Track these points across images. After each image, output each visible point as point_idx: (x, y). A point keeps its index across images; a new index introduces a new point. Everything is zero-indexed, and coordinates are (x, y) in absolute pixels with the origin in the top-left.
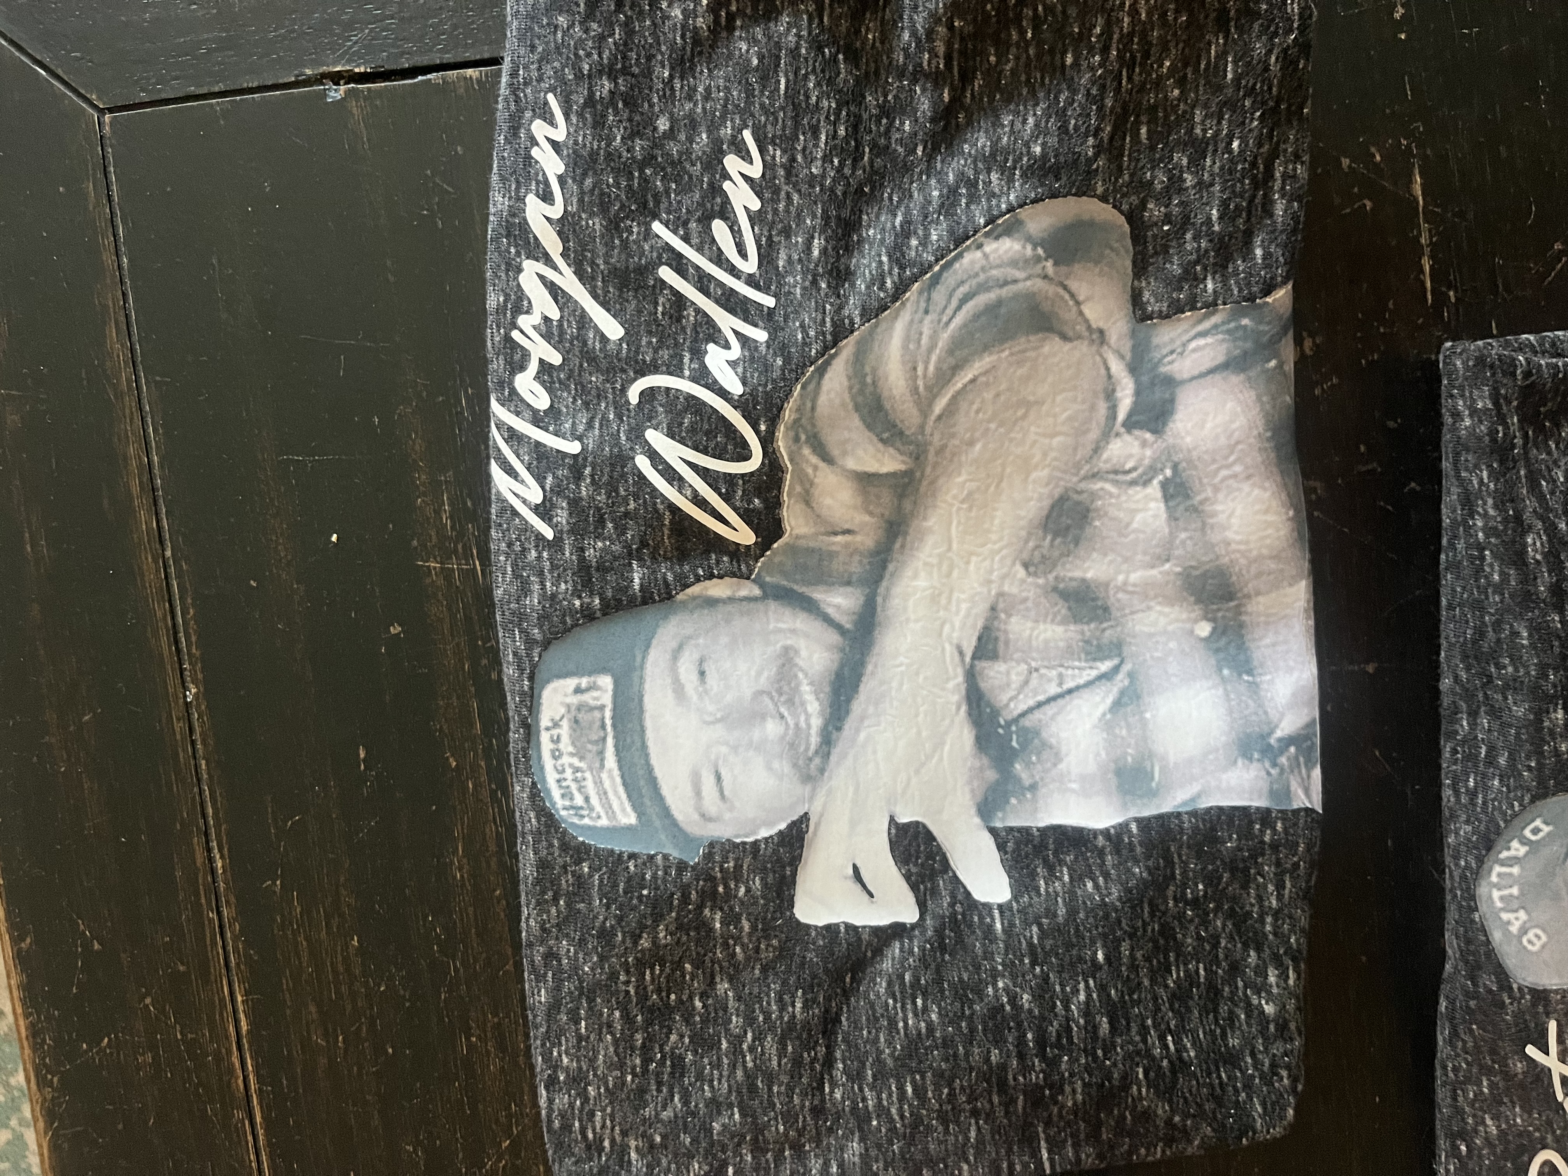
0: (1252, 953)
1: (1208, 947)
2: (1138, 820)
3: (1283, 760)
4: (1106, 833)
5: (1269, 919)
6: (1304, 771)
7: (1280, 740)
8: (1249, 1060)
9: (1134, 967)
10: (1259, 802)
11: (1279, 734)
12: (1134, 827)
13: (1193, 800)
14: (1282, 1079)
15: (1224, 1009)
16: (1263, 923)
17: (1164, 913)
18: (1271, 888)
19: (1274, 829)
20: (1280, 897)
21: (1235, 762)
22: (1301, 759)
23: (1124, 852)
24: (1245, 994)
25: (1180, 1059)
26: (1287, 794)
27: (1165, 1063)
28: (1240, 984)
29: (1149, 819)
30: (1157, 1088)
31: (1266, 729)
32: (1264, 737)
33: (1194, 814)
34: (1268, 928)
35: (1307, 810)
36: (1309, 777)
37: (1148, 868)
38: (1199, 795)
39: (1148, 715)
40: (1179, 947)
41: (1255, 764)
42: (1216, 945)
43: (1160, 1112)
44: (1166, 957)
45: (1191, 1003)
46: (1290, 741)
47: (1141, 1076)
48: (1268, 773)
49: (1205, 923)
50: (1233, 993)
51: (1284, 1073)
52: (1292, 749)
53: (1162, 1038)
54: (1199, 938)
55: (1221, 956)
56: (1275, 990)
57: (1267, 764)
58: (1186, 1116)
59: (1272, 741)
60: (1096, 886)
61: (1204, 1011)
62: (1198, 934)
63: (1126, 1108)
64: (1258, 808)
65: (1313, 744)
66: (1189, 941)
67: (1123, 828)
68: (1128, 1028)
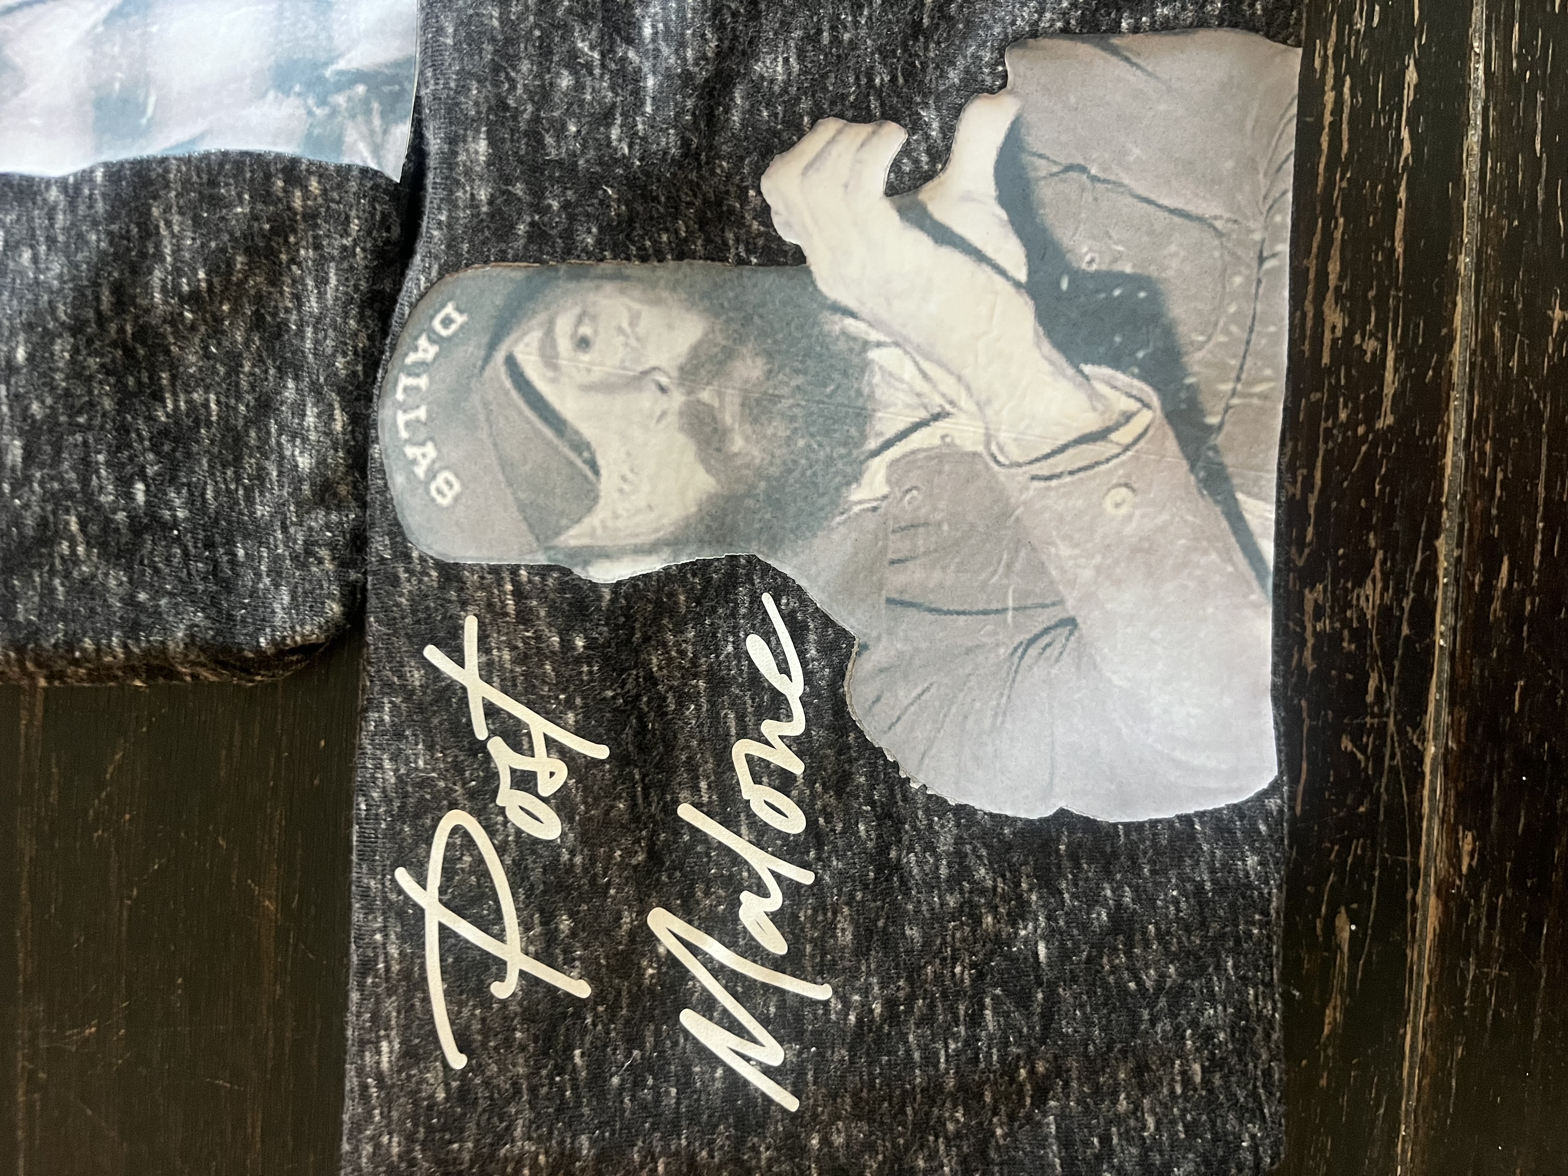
0: (291, 384)
1: (222, 370)
2: (106, 165)
3: (340, 99)
4: (63, 184)
5: (309, 332)
6: (377, 122)
7: (341, 73)
8: (279, 535)
9: (77, 372)
10: (288, 149)
11: (342, 65)
12: (99, 175)
13: (193, 141)
14: (320, 561)
15: (249, 463)
16: (303, 339)
17: (147, 311)
18: (310, 283)
19: (305, 188)
20: (321, 296)
21: (264, 95)
22: (375, 105)
23: (82, 210)
24: (279, 444)
25: (155, 518)
26: (338, 143)
27: (121, 516)
28: (273, 428)
29: (122, 164)
30: (103, 546)
31: (322, 57)
32: (316, 65)
33: (188, 161)
34: (309, 344)
35: (365, 172)
36: (385, 132)
37: (110, 233)
38: (202, 136)
39: (154, 29)
40: (174, 366)
41: (293, 101)
42: (234, 369)
43: (112, 583)
44: (154, 378)
45: (195, 448)
46: (359, 76)
47: (74, 527)
48: (310, 113)
49: (216, 331)
50: (264, 439)
51: (324, 553)
52: (361, 89)
53: (124, 485)
54: (207, 355)
55: (244, 384)
56: (313, 436)
57: (311, 102)
58: (157, 593)
59: (328, 73)
60: (35, 259)
61: (218, 462)
62: (206, 348)
63: (52, 572)
64: (279, 157)
65: (403, 91)
66: (192, 358)
67: (86, 177)
68: (56, 460)
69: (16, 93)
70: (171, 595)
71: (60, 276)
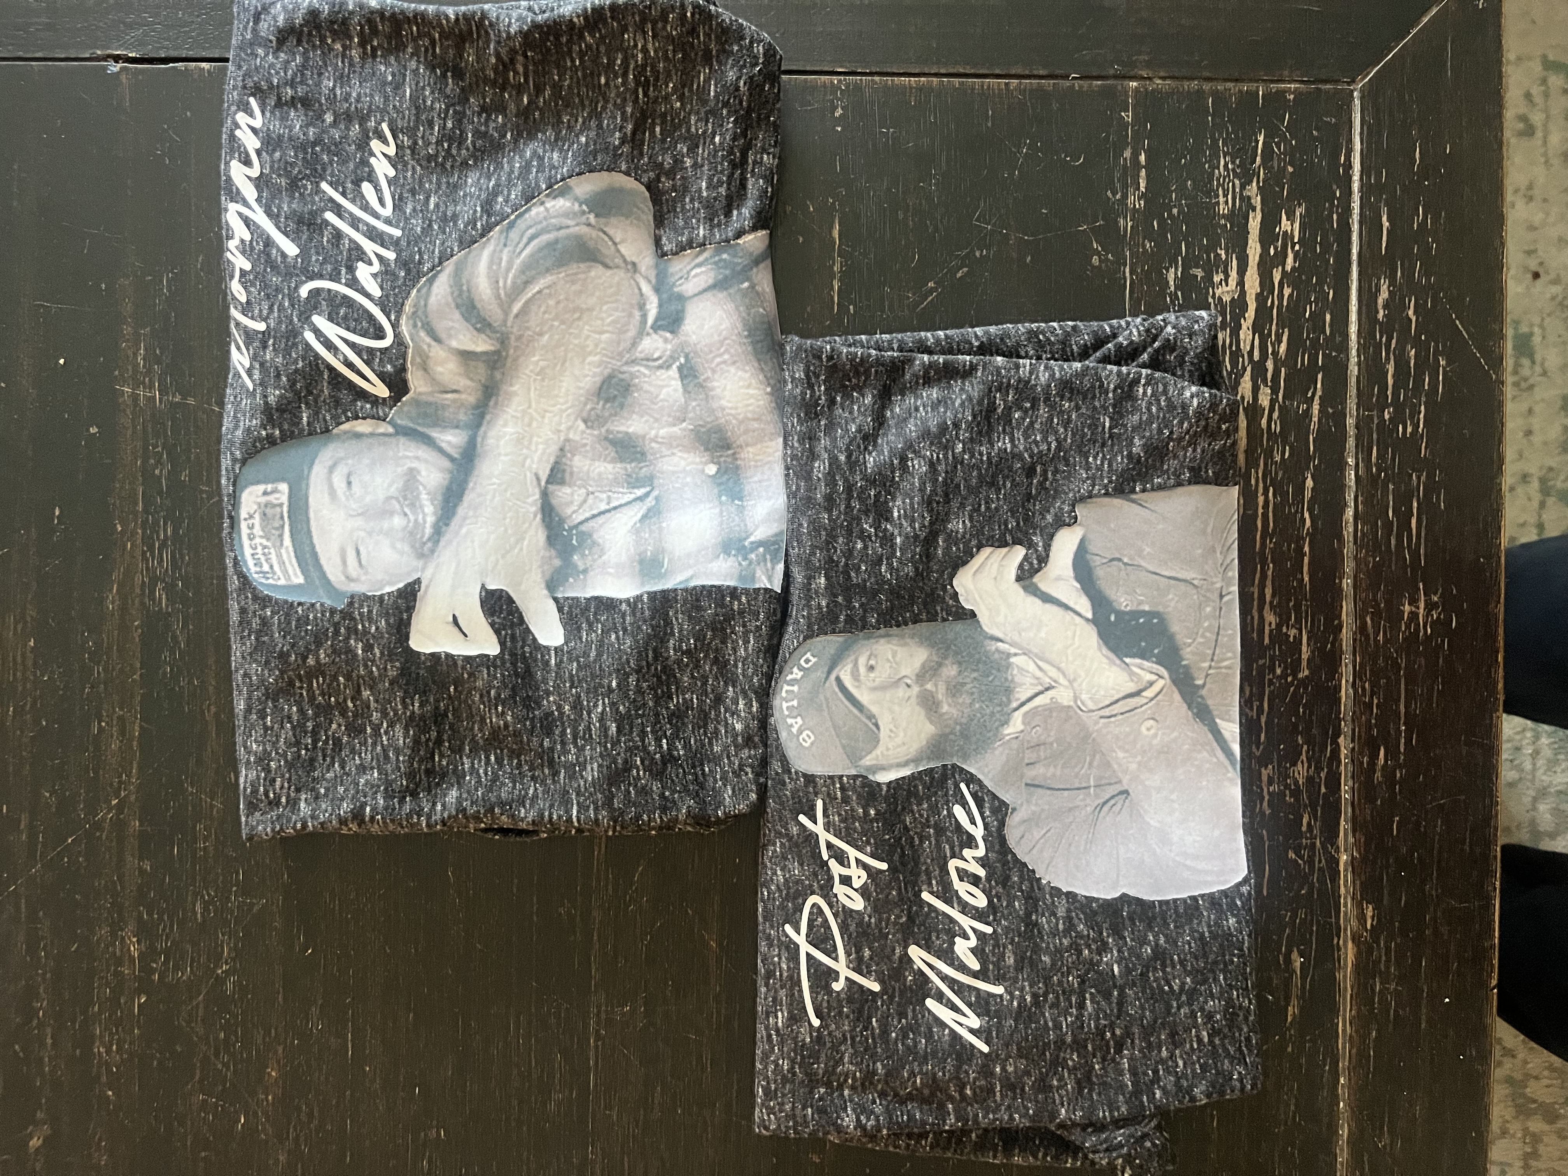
0: (731, 689)
1: (699, 684)
2: (648, 593)
3: (753, 556)
4: (627, 601)
5: (740, 665)
6: (769, 565)
7: (752, 543)
8: (726, 761)
9: (639, 691)
10: (732, 583)
11: (752, 539)
12: (645, 597)
13: (687, 580)
14: (747, 774)
15: (711, 727)
16: (737, 667)
17: (667, 659)
18: (741, 643)
19: (740, 601)
20: (746, 649)
21: (719, 556)
22: (768, 557)
23: (638, 614)
24: (725, 718)
25: (672, 756)
26: (753, 578)
27: (658, 756)
28: (722, 710)
29: (655, 593)
30: (651, 771)
31: (744, 535)
32: (741, 540)
33: (686, 590)
34: (740, 671)
35: (766, 589)
36: (773, 569)
37: (652, 626)
38: (692, 577)
39: (664, 525)
40: (678, 683)
41: (732, 558)
42: (705, 684)
43: (655, 788)
44: (669, 689)
45: (686, 720)
46: (760, 543)
47: (638, 763)
48: (740, 564)
49: (697, 666)
50: (718, 715)
51: (749, 770)
52: (761, 550)
53: (658, 740)
54: (693, 677)
55: (709, 690)
56: (743, 714)
57: (740, 559)
58: (673, 792)
59: (746, 544)
60: (618, 638)
61: (696, 727)
62: (692, 674)
63: (629, 784)
64: (728, 587)
65: (780, 547)
66: (686, 679)
67: (638, 598)
68: (631, 732)
69: (600, 557)
70: (680, 792)
71: (630, 647)
